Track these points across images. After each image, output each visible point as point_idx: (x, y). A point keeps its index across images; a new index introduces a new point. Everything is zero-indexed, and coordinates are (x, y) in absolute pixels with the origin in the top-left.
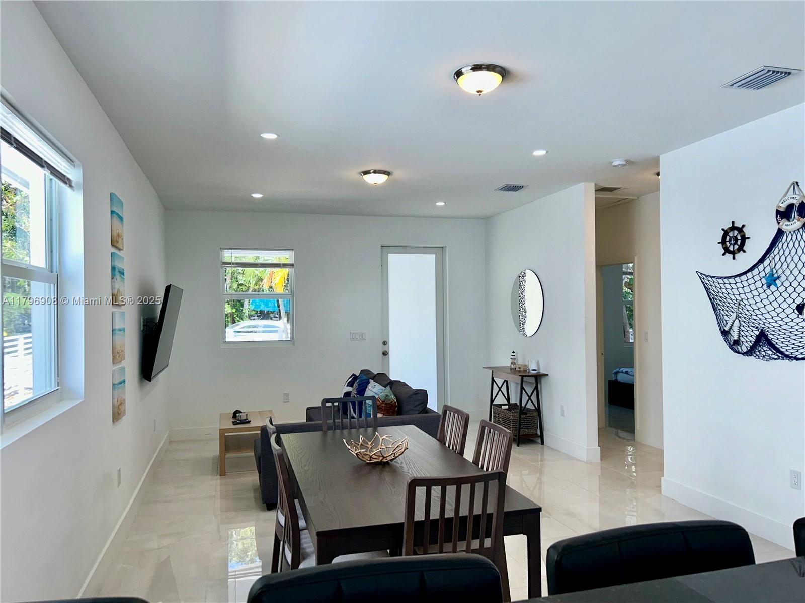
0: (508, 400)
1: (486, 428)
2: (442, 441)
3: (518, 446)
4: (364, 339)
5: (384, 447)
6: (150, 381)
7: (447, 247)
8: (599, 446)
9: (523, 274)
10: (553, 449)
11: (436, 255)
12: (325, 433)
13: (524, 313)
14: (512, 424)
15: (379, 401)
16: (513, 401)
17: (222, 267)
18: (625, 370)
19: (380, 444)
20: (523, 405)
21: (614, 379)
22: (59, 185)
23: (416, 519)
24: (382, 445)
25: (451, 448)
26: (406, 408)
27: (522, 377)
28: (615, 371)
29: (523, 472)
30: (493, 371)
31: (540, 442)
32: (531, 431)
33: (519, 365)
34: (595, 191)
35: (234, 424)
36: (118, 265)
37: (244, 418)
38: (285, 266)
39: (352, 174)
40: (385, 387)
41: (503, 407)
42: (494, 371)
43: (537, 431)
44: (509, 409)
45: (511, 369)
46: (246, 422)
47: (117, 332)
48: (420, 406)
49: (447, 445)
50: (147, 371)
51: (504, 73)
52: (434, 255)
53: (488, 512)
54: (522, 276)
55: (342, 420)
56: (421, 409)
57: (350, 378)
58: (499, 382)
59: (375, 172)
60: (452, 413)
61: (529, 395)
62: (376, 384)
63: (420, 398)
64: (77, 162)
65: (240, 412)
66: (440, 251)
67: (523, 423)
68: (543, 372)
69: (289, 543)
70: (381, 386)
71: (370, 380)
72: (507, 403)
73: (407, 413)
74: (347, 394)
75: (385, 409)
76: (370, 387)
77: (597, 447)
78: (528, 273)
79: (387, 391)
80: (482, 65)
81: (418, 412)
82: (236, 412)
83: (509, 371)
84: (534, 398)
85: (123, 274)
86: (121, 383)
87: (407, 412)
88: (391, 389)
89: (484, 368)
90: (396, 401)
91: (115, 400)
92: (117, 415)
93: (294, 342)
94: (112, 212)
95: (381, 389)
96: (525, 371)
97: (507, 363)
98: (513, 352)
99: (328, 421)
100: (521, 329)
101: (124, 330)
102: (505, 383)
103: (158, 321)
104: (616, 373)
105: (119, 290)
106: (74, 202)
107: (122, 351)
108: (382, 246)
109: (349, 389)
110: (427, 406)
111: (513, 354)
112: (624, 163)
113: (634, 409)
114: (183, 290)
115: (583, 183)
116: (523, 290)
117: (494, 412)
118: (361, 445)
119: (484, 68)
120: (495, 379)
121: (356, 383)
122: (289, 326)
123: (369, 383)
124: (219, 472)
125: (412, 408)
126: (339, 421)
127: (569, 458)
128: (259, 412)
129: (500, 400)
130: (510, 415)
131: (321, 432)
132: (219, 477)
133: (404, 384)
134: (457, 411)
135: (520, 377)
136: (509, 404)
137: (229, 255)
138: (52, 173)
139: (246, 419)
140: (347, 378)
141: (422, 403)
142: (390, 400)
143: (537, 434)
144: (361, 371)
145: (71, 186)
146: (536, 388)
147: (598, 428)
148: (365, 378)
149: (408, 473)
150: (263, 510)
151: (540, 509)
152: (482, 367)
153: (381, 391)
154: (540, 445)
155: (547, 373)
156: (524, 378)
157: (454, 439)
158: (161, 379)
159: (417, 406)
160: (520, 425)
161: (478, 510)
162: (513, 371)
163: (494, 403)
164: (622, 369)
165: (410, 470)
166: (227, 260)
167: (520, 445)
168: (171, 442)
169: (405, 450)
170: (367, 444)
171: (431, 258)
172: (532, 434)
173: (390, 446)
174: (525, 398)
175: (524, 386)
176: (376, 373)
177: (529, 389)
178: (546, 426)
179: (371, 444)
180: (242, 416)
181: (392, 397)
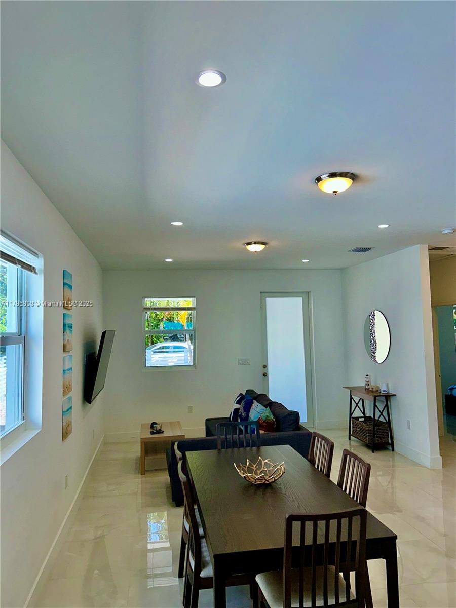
0: (364, 413)
1: (348, 456)
2: (312, 462)
3: (373, 452)
4: (249, 364)
5: (266, 469)
6: (90, 403)
7: (312, 292)
8: (440, 455)
9: (373, 313)
10: (401, 456)
11: (303, 298)
12: (219, 451)
13: (374, 345)
14: (367, 434)
15: (261, 420)
17: (143, 311)
19: (263, 466)
20: (377, 418)
21: (450, 394)
22: (27, 273)
23: (293, 545)
24: (264, 468)
25: (319, 470)
26: (283, 425)
27: (375, 397)
28: (451, 387)
29: (378, 474)
30: (351, 391)
31: (391, 449)
32: (383, 440)
33: (372, 386)
34: (429, 250)
35: (151, 434)
36: (68, 321)
37: (158, 428)
38: (189, 309)
39: (239, 245)
40: (266, 408)
41: (360, 419)
42: (352, 390)
43: (388, 440)
44: (365, 421)
45: (366, 389)
46: (160, 432)
47: (66, 372)
48: (294, 424)
49: (316, 467)
50: (88, 395)
51: (353, 177)
52: (301, 298)
53: (352, 539)
54: (372, 315)
55: (232, 436)
56: (295, 427)
57: (238, 397)
58: (356, 399)
59: (255, 243)
60: (320, 439)
61: (381, 411)
62: (259, 404)
63: (293, 418)
64: (40, 254)
65: (156, 423)
66: (306, 295)
67: (376, 433)
68: (392, 392)
69: (192, 552)
70: (262, 406)
71: (254, 401)
72: (363, 416)
73: (284, 430)
74: (236, 410)
75: (266, 427)
76: (254, 406)
77: (439, 456)
78: (376, 312)
79: (268, 412)
80: (337, 173)
81: (291, 429)
82: (153, 424)
83: (365, 391)
84: (385, 413)
85: (71, 327)
86: (68, 410)
88: (271, 410)
89: (343, 387)
90: (274, 420)
91: (64, 424)
92: (65, 434)
93: (196, 366)
94: (64, 284)
95: (262, 409)
96: (377, 391)
97: (363, 384)
98: (367, 375)
99: (221, 437)
100: (373, 357)
101: (71, 369)
102: (361, 400)
103: (97, 355)
104: (452, 389)
105: (68, 340)
106: (37, 283)
107: (70, 385)
108: (261, 292)
109: (238, 406)
110: (300, 424)
111: (367, 377)
112: (452, 231)
114: (115, 331)
115: (419, 245)
116: (373, 327)
117: (353, 424)
118: (248, 467)
119: (338, 175)
120: (352, 396)
121: (243, 401)
122: (192, 347)
123: (252, 403)
124: (140, 472)
125: (287, 426)
126: (230, 436)
127: (416, 464)
128: (171, 423)
130: (366, 427)
131: (217, 450)
132: (140, 476)
133: (281, 405)
134: (323, 438)
135: (373, 396)
136: (365, 417)
137: (148, 302)
138: (22, 267)
139: (160, 430)
140: (235, 396)
141: (296, 422)
142: (270, 419)
143: (388, 442)
144: (247, 390)
145: (35, 273)
146: (387, 406)
147: (439, 437)
148: (249, 398)
149: (286, 494)
150: (173, 506)
151: (396, 537)
153: (263, 411)
154: (391, 452)
155: (394, 393)
156: (377, 397)
157: (322, 462)
158: (99, 400)
159: (291, 424)
160: (374, 435)
161: (344, 538)
162: (368, 391)
163: (353, 416)
165: (287, 492)
166: (148, 305)
167: (375, 452)
168: (105, 444)
169: (283, 474)
170: (253, 466)
171: (299, 301)
172: (384, 443)
173: (271, 469)
174: (378, 414)
175: (377, 404)
176: (259, 393)
177: (381, 406)
178: (395, 436)
179: (256, 466)
180: (158, 427)
181: (272, 417)
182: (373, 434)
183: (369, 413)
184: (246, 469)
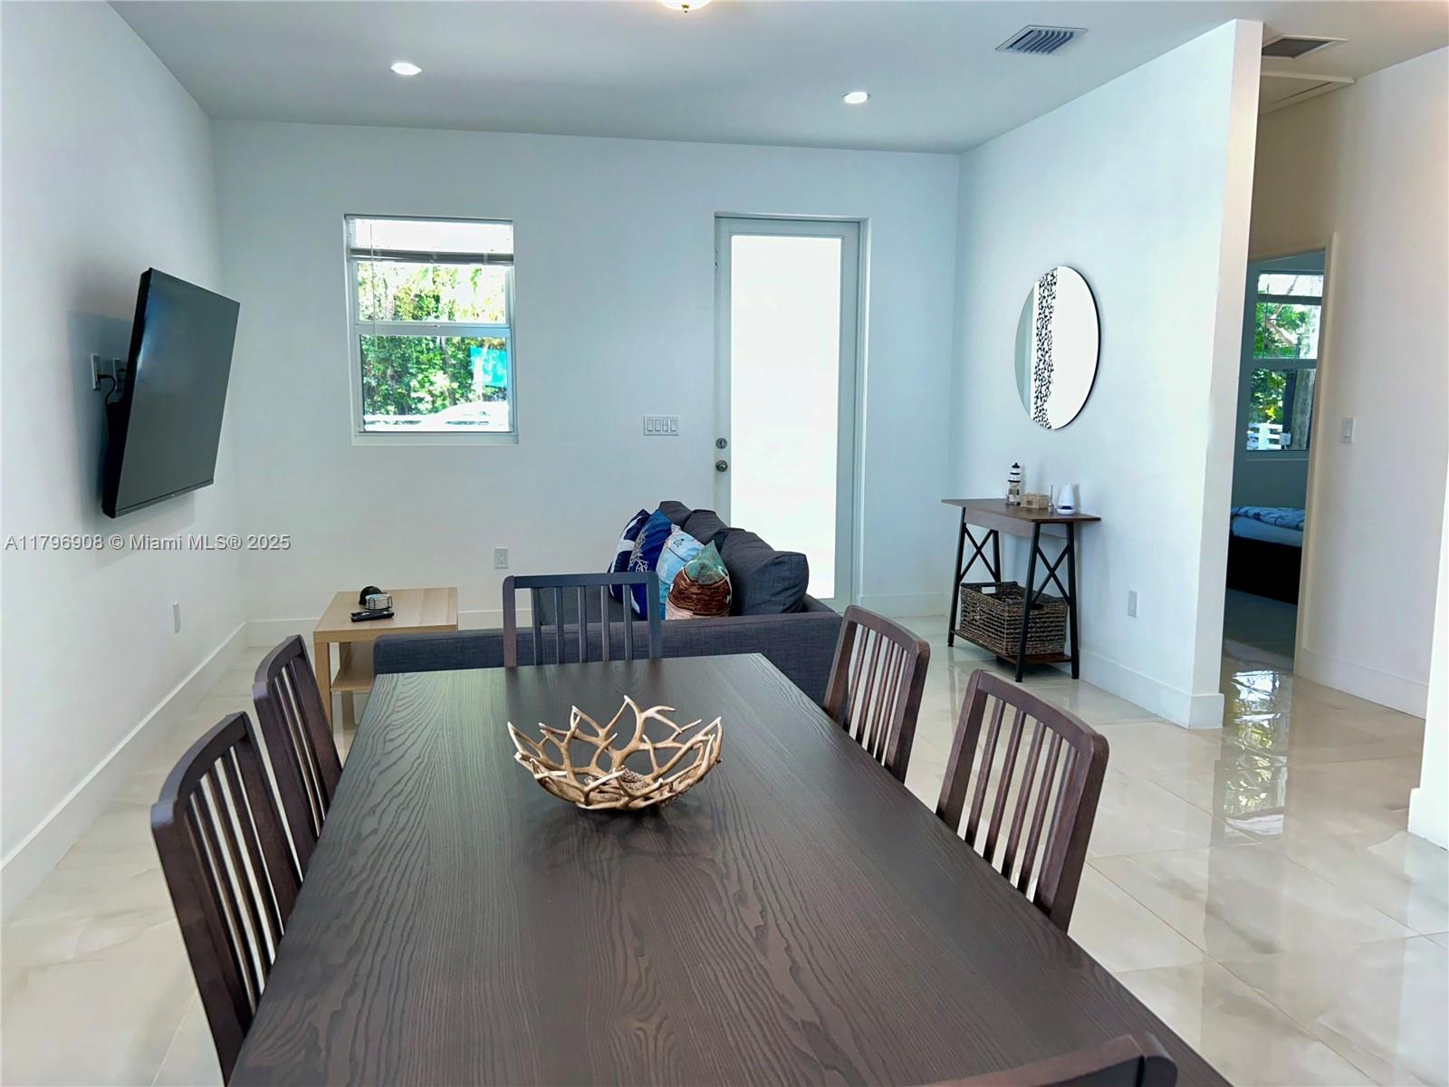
0: (996, 575)
2: (838, 715)
4: (674, 433)
5: (648, 746)
6: (114, 517)
7: (870, 222)
8: (1221, 691)
9: (1050, 278)
10: (1099, 690)
11: (843, 239)
13: (1046, 374)
14: (1005, 631)
15: (685, 580)
16: (1006, 577)
17: (347, 260)
18: (1253, 510)
19: (637, 734)
20: (1036, 588)
24: (641, 740)
25: (865, 745)
26: (752, 596)
27: (1038, 523)
30: (964, 509)
31: (1070, 672)
32: (1050, 648)
33: (1028, 495)
35: (354, 621)
37: (382, 606)
38: (491, 257)
40: (706, 544)
41: (985, 590)
42: (968, 509)
43: (1062, 647)
44: (998, 596)
45: (1008, 505)
46: (382, 614)
48: (790, 592)
49: (853, 733)
52: (839, 241)
54: (1049, 283)
56: (789, 602)
57: (633, 520)
58: (978, 532)
60: (872, 633)
61: (1052, 566)
62: (686, 536)
63: (787, 574)
65: (376, 591)
66: (852, 229)
67: (1032, 627)
68: (1086, 511)
70: (695, 541)
71: (675, 528)
72: (993, 580)
73: (756, 609)
74: (624, 558)
75: (698, 600)
76: (670, 542)
77: (1217, 692)
79: (707, 554)
81: (781, 608)
82: (366, 591)
83: (1004, 509)
84: (1062, 573)
87: (754, 607)
88: (719, 550)
89: (943, 501)
90: (728, 578)
93: (514, 435)
95: (694, 549)
96: (1043, 509)
97: (999, 491)
98: (1016, 466)
100: (1038, 413)
102: (991, 536)
108: (717, 217)
109: (628, 545)
110: (808, 592)
111: (1015, 471)
113: (1296, 603)
114: (239, 304)
115: (1235, 20)
116: (1048, 319)
117: (963, 602)
118: (574, 737)
120: (968, 526)
121: (643, 530)
123: (669, 532)
125: (768, 598)
128: (425, 591)
129: (978, 573)
130: (1003, 611)
134: (889, 630)
135: (1033, 524)
136: (998, 583)
137: (366, 233)
139: (386, 609)
140: (627, 519)
141: (794, 587)
142: (710, 577)
143: (1062, 654)
144: (662, 503)
146: (1069, 550)
148: (662, 519)
149: (712, 862)
152: (940, 501)
153: (694, 553)
154: (1070, 681)
155: (1095, 515)
156: (1042, 525)
159: (778, 593)
160: (1025, 632)
162: (1014, 507)
163: (963, 581)
164: (1246, 508)
166: (360, 243)
167: (1023, 679)
169: (709, 768)
170: (597, 735)
171: (829, 249)
172: (1053, 655)
173: (668, 743)
174: (1041, 572)
175: (1040, 545)
176: (692, 509)
177: (1051, 552)
178: (1086, 636)
179: (608, 735)
180: (379, 601)
181: (720, 569)
182: (1024, 630)
183: (1013, 572)
184: (563, 746)
